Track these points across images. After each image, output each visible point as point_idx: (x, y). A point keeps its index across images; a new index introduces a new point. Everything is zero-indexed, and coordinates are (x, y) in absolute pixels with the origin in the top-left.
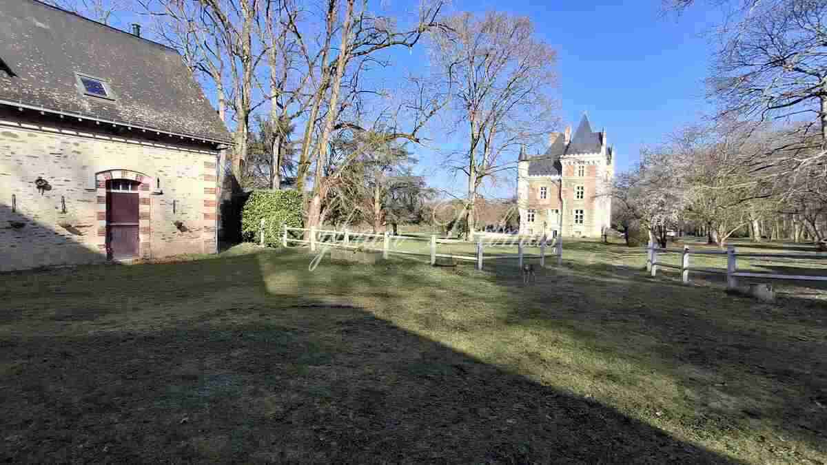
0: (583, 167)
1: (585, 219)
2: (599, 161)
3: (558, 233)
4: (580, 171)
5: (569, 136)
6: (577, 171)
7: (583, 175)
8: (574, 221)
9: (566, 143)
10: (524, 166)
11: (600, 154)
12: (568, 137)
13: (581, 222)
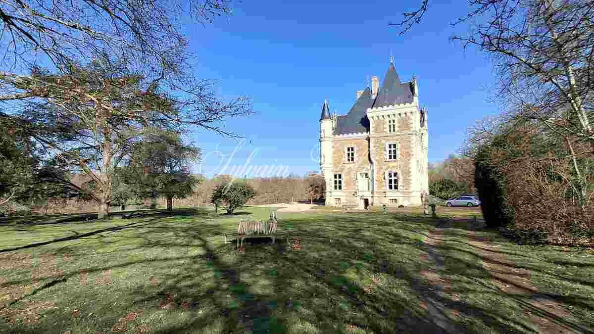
0: (394, 121)
1: (400, 183)
2: (412, 113)
3: (370, 202)
4: (390, 126)
5: (375, 87)
6: (387, 126)
7: (394, 130)
8: (388, 187)
9: (373, 97)
10: (328, 126)
11: (413, 104)
12: (375, 90)
13: (396, 188)
